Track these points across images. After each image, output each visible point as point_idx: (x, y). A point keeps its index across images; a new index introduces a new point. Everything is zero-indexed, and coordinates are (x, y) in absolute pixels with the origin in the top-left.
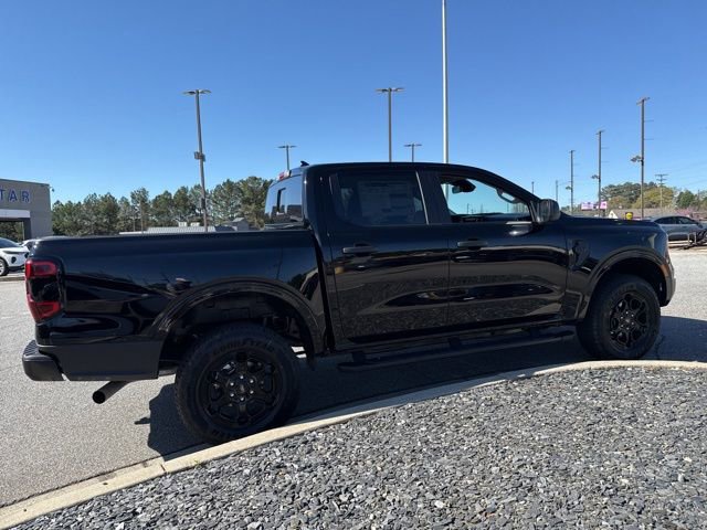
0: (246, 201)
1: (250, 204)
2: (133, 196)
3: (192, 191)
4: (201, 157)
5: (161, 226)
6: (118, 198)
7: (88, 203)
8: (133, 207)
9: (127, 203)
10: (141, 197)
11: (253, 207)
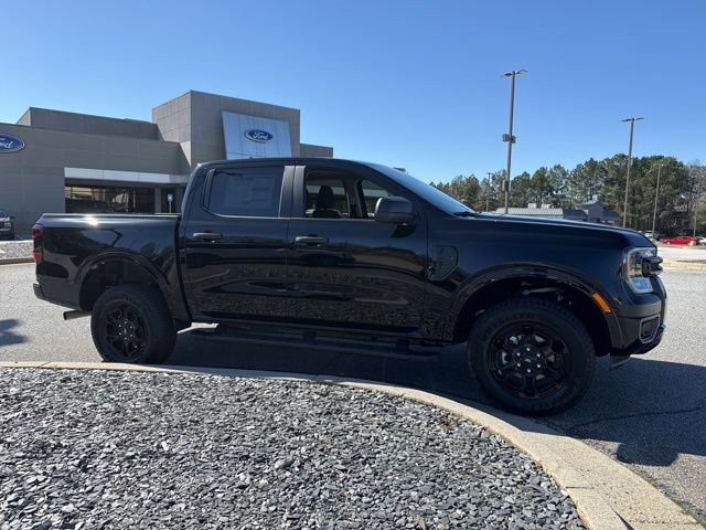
0: (609, 182)
1: (613, 185)
2: (494, 178)
3: (551, 172)
4: (511, 139)
5: (516, 207)
6: (480, 180)
7: (454, 184)
8: (493, 188)
9: (488, 184)
10: (500, 178)
11: (616, 187)
